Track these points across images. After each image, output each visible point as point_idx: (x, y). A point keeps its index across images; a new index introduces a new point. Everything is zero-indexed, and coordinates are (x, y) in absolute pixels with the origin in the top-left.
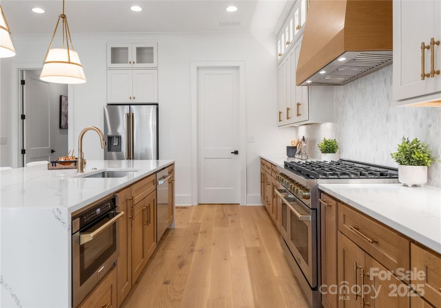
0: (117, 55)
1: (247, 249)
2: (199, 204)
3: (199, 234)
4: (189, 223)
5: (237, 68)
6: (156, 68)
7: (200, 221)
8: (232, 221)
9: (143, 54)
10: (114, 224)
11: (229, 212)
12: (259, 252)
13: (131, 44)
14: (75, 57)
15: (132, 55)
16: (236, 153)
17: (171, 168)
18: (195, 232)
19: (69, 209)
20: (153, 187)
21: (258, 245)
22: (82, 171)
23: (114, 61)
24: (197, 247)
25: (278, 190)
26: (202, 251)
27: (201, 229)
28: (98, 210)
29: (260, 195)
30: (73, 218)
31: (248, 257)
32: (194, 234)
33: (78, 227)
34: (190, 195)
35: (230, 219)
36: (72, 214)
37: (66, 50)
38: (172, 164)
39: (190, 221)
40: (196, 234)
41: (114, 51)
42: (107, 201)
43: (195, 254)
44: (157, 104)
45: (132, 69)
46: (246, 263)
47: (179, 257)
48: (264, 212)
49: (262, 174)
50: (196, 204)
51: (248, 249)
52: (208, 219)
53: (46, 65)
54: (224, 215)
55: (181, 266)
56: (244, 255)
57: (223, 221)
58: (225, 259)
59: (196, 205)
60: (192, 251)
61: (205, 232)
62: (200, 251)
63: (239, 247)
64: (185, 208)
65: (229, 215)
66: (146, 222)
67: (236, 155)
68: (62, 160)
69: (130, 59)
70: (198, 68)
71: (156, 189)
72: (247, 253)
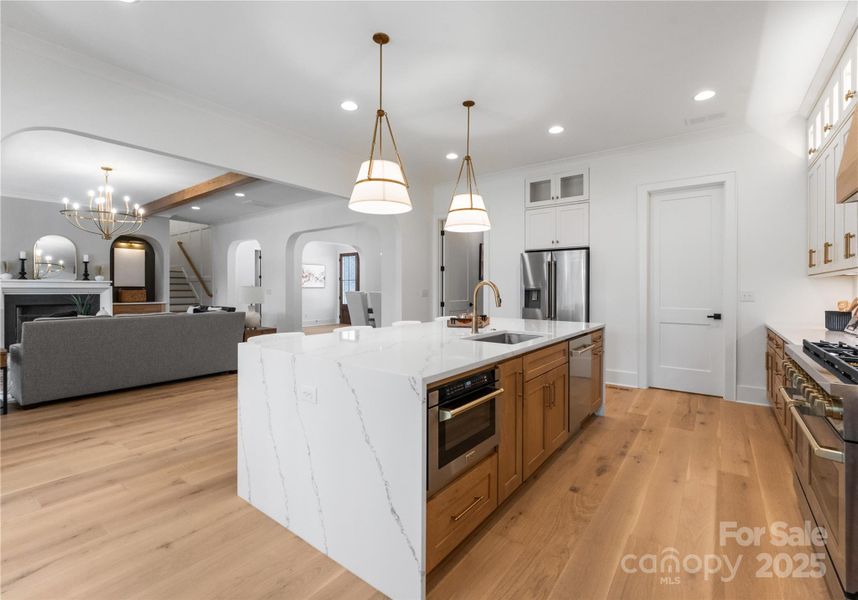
0: (537, 191)
1: (720, 474)
2: (650, 388)
3: (640, 433)
4: (626, 413)
5: (721, 184)
6: (587, 201)
7: (646, 413)
8: (702, 423)
9: (570, 185)
10: (492, 401)
11: (700, 407)
12: (744, 485)
13: (554, 176)
14: (478, 201)
15: (556, 189)
16: (717, 317)
17: (598, 335)
18: (633, 428)
19: (424, 379)
20: (562, 359)
21: (746, 473)
22: (477, 331)
23: (534, 198)
24: (633, 449)
25: (786, 389)
26: (638, 458)
27: (645, 424)
28: (469, 383)
29: (765, 388)
30: (429, 391)
31: (719, 489)
32: (632, 431)
33: (435, 400)
34: (635, 373)
35: (699, 418)
36: (428, 385)
37: (469, 196)
38: (601, 330)
39: (630, 410)
40: (634, 432)
41: (535, 187)
42: (483, 373)
43: (625, 461)
44: (588, 249)
45: (556, 206)
46: (713, 497)
47: (601, 458)
48: (772, 418)
49: (768, 355)
50: (644, 386)
51: (724, 474)
52: (659, 412)
53: (450, 214)
54: (690, 412)
55: (601, 471)
56: (712, 481)
57: (686, 420)
58: (675, 481)
59: (645, 388)
60: (623, 454)
61: (651, 431)
62: (635, 457)
63: (706, 468)
64: (627, 390)
65: (699, 412)
66: (548, 403)
67: (717, 321)
68: (462, 317)
69: (553, 194)
70: (650, 194)
71: (569, 362)
72: (720, 481)
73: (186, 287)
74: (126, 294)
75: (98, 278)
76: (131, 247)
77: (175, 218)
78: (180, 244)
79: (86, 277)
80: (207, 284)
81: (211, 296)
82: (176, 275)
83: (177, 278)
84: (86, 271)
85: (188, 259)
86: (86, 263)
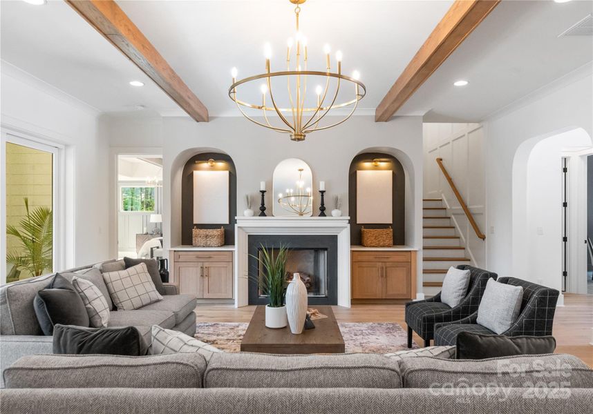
73: (445, 223)
74: (369, 235)
75: (335, 212)
76: (376, 168)
77: (431, 117)
78: (440, 160)
79: (323, 211)
80: (478, 219)
81: (483, 238)
82: (433, 205)
83: (434, 210)
84: (323, 204)
85: (450, 180)
86: (322, 192)
